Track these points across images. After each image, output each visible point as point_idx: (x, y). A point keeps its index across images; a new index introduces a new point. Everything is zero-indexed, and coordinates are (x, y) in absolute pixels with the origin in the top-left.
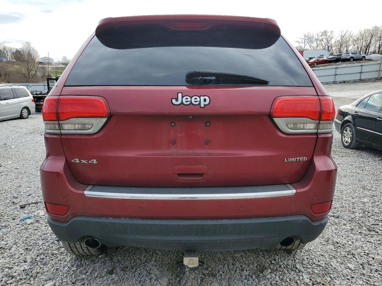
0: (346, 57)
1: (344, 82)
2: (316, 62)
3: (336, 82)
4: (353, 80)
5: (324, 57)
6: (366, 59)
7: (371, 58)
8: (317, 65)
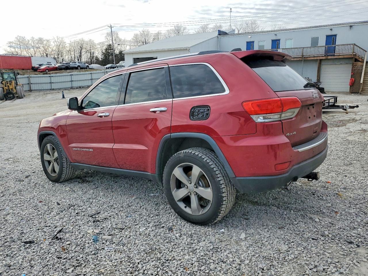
0: (74, 65)
1: (80, 87)
2: (48, 69)
3: (73, 88)
4: (87, 86)
5: (51, 65)
6: (90, 68)
7: (93, 67)
8: (49, 71)
